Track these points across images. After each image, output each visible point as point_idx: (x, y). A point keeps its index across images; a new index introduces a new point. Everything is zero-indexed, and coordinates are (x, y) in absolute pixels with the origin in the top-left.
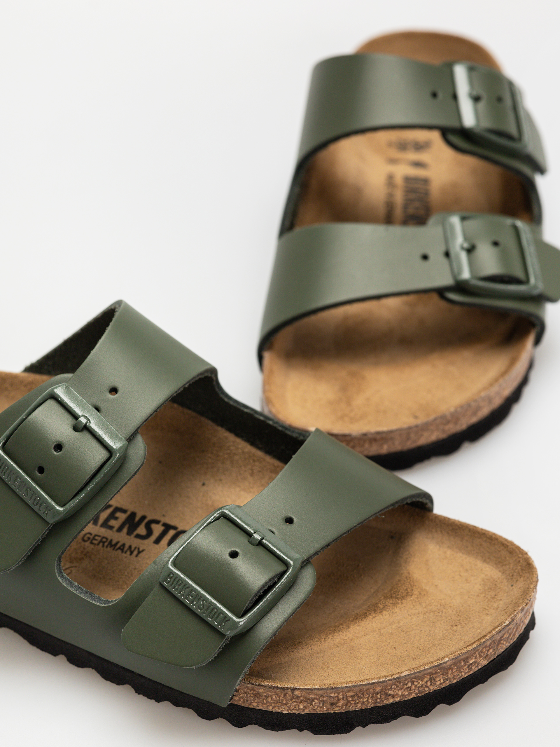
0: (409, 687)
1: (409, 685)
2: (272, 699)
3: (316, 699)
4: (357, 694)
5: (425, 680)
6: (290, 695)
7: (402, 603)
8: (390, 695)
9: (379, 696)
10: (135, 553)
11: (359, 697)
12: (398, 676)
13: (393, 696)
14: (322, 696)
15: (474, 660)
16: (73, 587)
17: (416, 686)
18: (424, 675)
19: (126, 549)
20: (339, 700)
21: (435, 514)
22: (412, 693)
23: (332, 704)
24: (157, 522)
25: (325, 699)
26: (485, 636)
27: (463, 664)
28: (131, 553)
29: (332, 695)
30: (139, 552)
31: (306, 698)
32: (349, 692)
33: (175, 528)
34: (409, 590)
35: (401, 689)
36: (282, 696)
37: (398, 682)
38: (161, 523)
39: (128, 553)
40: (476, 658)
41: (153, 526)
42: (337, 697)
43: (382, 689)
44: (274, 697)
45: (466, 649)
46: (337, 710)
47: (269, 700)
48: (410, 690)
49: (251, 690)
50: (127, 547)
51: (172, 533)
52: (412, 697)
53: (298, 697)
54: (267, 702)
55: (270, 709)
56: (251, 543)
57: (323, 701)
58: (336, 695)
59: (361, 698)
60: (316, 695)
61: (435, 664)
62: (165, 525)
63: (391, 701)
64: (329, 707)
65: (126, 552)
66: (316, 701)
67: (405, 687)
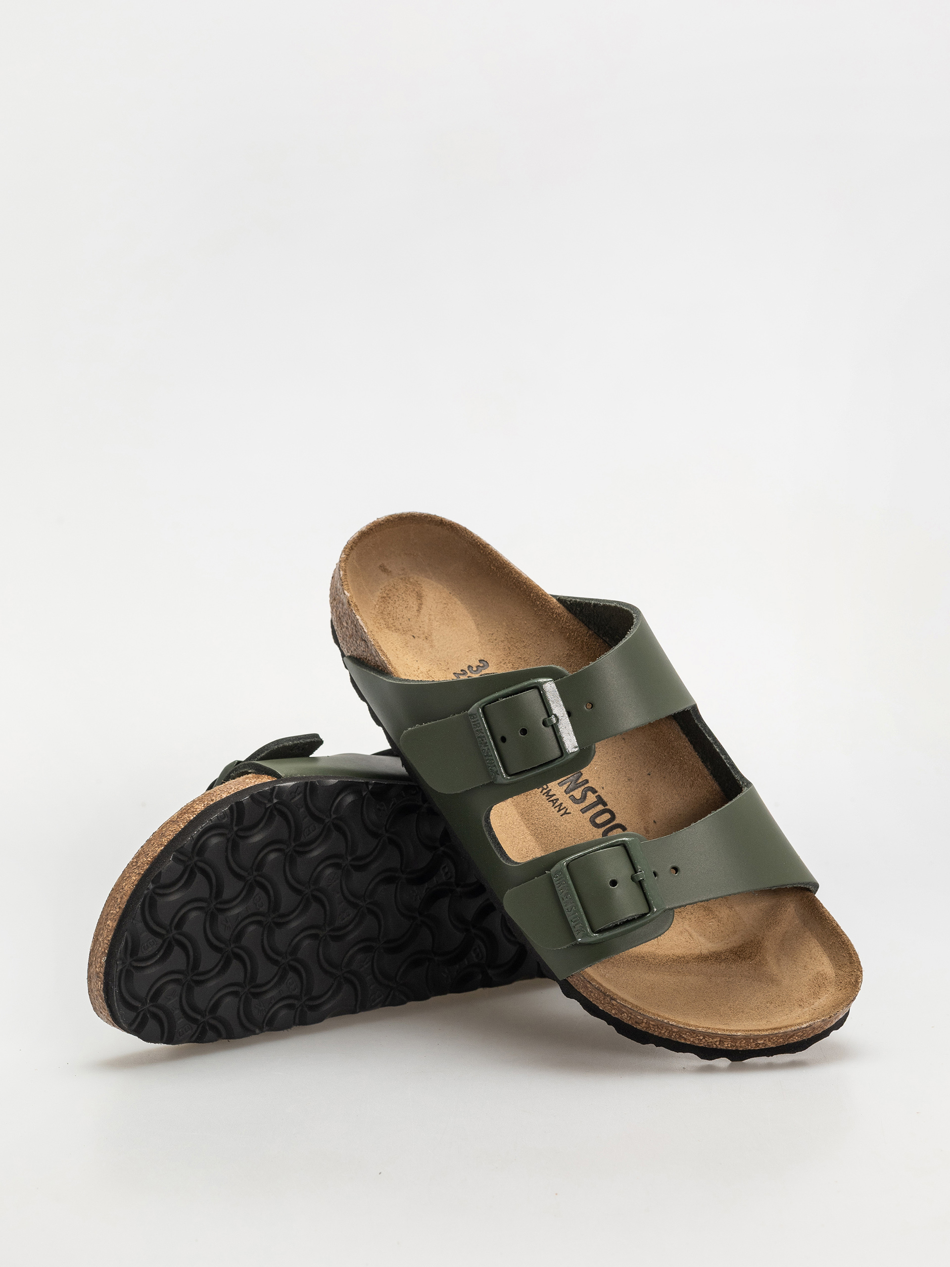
0: (700, 1039)
1: (701, 1038)
2: (594, 995)
3: (626, 1014)
4: (657, 1026)
5: (715, 1040)
6: (607, 1000)
7: (741, 963)
8: (683, 1037)
9: (674, 1034)
10: (562, 812)
11: (658, 1027)
12: (694, 1028)
13: (685, 1039)
14: (631, 1013)
15: (762, 1042)
16: (490, 835)
17: (706, 1041)
18: (717, 1037)
19: (557, 804)
20: (643, 1022)
21: (815, 897)
22: (701, 1044)
23: (636, 1022)
24: (594, 791)
25: (632, 1016)
26: (781, 1028)
27: (751, 1041)
28: (559, 810)
29: (639, 1017)
30: (565, 813)
31: (619, 1009)
32: (652, 1021)
33: (605, 804)
34: (753, 954)
35: (693, 1038)
36: (602, 998)
37: (692, 1032)
38: (597, 794)
39: (557, 809)
40: (765, 1041)
41: (589, 793)
42: (642, 1020)
43: (679, 1031)
44: (596, 995)
45: (758, 1032)
46: (639, 1027)
47: (592, 995)
48: (701, 1041)
49: (582, 981)
50: (559, 802)
51: (600, 807)
52: (701, 1046)
53: (613, 1005)
54: (590, 995)
55: (591, 1000)
56: (633, 878)
57: (631, 1018)
58: (642, 1018)
59: (660, 1029)
60: (627, 1010)
61: (728, 1033)
62: (599, 797)
63: (683, 1041)
64: (634, 1023)
65: (555, 808)
66: (625, 1014)
67: (697, 1037)
